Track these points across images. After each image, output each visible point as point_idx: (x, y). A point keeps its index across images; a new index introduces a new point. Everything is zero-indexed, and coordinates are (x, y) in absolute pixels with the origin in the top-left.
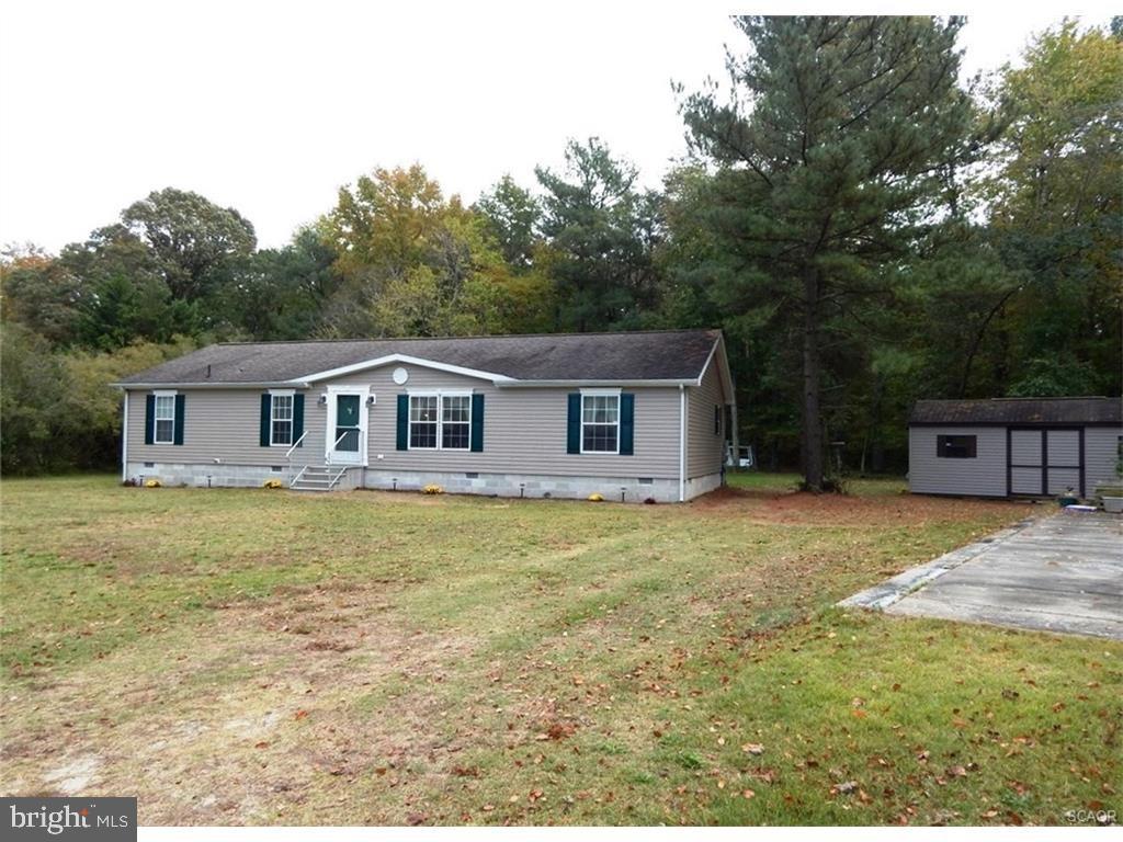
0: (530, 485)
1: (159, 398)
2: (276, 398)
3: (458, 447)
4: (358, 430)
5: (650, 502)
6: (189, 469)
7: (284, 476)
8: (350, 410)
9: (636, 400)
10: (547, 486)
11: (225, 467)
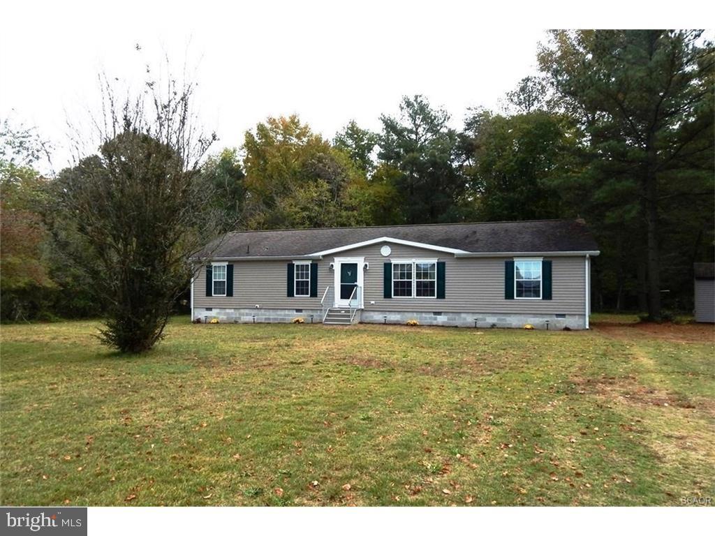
0: (482, 320)
1: (215, 267)
2: (297, 266)
3: (427, 296)
4: (356, 285)
5: (567, 329)
6: (237, 312)
7: (304, 316)
8: (350, 273)
9: (553, 264)
10: (491, 320)
11: (263, 311)
